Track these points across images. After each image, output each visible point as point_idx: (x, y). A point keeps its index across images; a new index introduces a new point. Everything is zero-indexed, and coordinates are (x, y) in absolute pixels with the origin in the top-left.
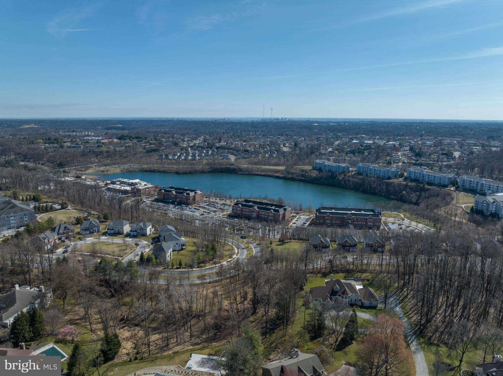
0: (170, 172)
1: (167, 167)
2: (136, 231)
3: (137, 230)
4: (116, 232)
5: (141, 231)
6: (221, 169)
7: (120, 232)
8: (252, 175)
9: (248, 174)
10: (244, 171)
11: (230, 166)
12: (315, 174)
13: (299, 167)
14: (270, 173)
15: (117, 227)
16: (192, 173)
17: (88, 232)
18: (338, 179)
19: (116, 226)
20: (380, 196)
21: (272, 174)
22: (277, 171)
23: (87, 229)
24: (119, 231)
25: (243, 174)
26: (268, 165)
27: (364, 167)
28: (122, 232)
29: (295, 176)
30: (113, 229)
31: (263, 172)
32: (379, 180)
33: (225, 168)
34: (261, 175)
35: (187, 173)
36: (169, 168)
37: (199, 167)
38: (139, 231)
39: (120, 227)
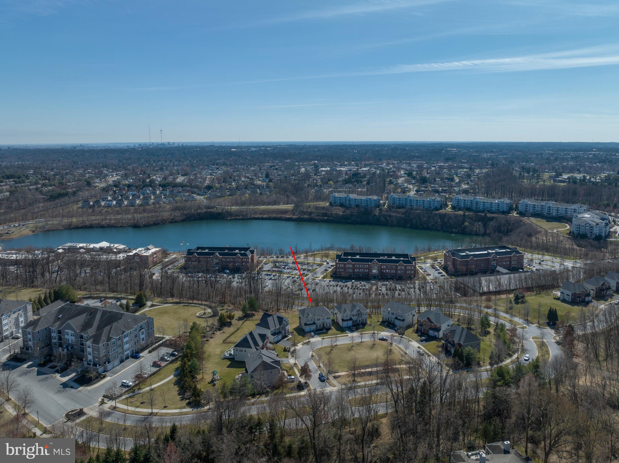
0: (121, 226)
1: (112, 218)
2: (351, 319)
3: (353, 318)
4: (318, 326)
5: (358, 318)
6: (199, 214)
7: (325, 325)
8: (250, 219)
9: (242, 219)
10: (235, 216)
11: (212, 210)
12: (340, 211)
13: (312, 204)
14: (275, 215)
15: (321, 318)
16: (158, 224)
17: (280, 337)
18: (375, 215)
19: (318, 317)
20: (437, 230)
21: (279, 216)
22: (285, 212)
23: (278, 331)
24: (323, 325)
25: (236, 219)
26: (263, 205)
27: (400, 199)
28: (328, 325)
29: (313, 216)
30: (314, 323)
31: (264, 214)
32: (428, 212)
33: (206, 213)
34: (262, 219)
35: (152, 225)
36: (116, 219)
37: (166, 215)
38: (355, 318)
39: (326, 318)
